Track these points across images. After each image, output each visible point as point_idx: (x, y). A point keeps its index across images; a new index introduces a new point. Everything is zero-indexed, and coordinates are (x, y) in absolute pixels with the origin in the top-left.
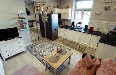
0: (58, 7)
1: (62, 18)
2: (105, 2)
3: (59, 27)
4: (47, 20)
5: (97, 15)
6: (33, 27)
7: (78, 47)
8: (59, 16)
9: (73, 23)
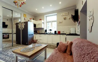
0: (33, 19)
1: (37, 27)
2: (63, 15)
3: (35, 34)
4: (23, 27)
5: (60, 23)
6: (8, 39)
7: (52, 46)
8: (35, 25)
9: (46, 31)
